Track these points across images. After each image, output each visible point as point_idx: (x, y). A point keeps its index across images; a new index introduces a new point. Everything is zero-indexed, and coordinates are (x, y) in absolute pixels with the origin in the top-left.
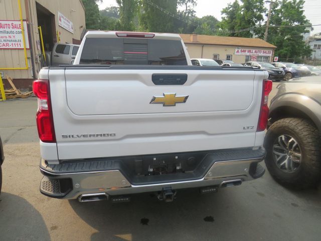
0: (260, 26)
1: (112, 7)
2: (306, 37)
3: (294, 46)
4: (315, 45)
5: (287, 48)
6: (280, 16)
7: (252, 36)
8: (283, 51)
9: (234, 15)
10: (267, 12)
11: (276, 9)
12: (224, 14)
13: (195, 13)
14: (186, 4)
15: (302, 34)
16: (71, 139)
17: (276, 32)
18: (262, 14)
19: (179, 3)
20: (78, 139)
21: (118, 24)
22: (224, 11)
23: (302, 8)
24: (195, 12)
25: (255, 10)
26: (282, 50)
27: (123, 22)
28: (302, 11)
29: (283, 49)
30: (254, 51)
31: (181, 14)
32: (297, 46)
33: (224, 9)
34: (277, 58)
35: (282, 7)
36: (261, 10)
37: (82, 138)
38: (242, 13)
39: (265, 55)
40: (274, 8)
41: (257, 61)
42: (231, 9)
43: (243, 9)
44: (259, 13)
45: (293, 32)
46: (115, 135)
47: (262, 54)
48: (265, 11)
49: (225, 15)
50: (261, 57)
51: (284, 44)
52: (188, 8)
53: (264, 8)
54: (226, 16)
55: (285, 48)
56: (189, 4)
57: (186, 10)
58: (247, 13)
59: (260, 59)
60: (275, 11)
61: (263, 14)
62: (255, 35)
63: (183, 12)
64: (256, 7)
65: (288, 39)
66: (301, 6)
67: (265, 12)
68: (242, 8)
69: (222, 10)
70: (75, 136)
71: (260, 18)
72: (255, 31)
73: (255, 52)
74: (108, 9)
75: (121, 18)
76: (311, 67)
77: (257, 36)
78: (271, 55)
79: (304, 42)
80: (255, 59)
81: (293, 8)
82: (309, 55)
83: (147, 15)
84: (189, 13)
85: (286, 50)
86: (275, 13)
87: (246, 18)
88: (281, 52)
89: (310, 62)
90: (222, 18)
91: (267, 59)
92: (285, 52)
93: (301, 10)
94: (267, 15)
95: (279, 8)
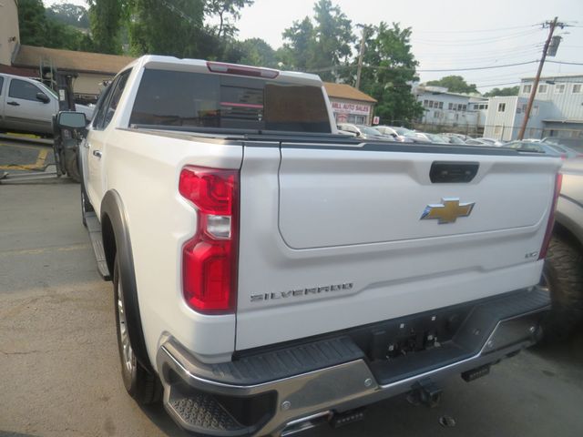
0: (348, 64)
1: (65, 5)
2: (415, 86)
3: (398, 101)
4: (426, 101)
5: (389, 104)
6: (376, 50)
7: (335, 79)
8: (385, 108)
9: (305, 41)
10: (357, 43)
11: (371, 38)
12: (288, 38)
13: (237, 32)
14: (221, 14)
15: (409, 83)
16: (270, 302)
17: (372, 77)
18: (349, 44)
19: (207, 11)
20: (283, 300)
21: (87, 38)
22: (287, 34)
23: (407, 41)
24: (238, 30)
25: (338, 38)
26: (382, 107)
27: (98, 37)
28: (408, 47)
29: (382, 104)
30: (342, 105)
31: (213, 31)
32: (403, 102)
33: (287, 30)
34: (378, 118)
35: (379, 37)
36: (348, 37)
37: (292, 298)
38: (318, 39)
39: (359, 112)
40: (368, 36)
41: (348, 122)
42: (299, 31)
43: (319, 34)
44: (344, 42)
45: (397, 78)
46: (351, 285)
47: (354, 111)
48: (353, 39)
49: (288, 41)
50: (354, 116)
51: (384, 96)
52: (225, 22)
53: (352, 35)
54: (291, 42)
55: (386, 104)
56: (226, 14)
57: (222, 24)
58: (325, 40)
59: (352, 119)
60: (369, 41)
61: (352, 45)
62: (340, 78)
63: (216, 27)
64: (339, 32)
65: (390, 89)
66: (406, 38)
67: (354, 41)
68: (318, 31)
69: (284, 31)
70: (278, 294)
71: (346, 51)
72: (339, 72)
73: (345, 107)
74: (57, 7)
75: (93, 28)
76: (432, 135)
77: (342, 80)
78: (368, 113)
79: (413, 96)
80: (344, 119)
81: (397, 40)
82: (420, 115)
83: (145, 27)
84: (226, 30)
85: (388, 107)
86: (369, 44)
87: (325, 49)
88: (381, 110)
89: (420, 127)
90: (284, 45)
91: (362, 119)
92: (387, 109)
93: (407, 44)
94: (357, 47)
95: (374, 36)
